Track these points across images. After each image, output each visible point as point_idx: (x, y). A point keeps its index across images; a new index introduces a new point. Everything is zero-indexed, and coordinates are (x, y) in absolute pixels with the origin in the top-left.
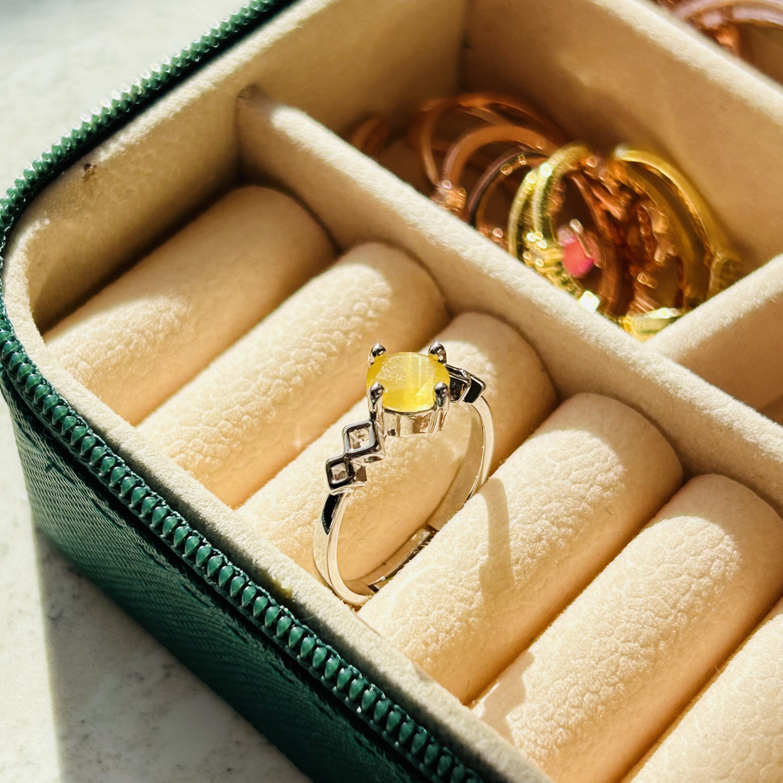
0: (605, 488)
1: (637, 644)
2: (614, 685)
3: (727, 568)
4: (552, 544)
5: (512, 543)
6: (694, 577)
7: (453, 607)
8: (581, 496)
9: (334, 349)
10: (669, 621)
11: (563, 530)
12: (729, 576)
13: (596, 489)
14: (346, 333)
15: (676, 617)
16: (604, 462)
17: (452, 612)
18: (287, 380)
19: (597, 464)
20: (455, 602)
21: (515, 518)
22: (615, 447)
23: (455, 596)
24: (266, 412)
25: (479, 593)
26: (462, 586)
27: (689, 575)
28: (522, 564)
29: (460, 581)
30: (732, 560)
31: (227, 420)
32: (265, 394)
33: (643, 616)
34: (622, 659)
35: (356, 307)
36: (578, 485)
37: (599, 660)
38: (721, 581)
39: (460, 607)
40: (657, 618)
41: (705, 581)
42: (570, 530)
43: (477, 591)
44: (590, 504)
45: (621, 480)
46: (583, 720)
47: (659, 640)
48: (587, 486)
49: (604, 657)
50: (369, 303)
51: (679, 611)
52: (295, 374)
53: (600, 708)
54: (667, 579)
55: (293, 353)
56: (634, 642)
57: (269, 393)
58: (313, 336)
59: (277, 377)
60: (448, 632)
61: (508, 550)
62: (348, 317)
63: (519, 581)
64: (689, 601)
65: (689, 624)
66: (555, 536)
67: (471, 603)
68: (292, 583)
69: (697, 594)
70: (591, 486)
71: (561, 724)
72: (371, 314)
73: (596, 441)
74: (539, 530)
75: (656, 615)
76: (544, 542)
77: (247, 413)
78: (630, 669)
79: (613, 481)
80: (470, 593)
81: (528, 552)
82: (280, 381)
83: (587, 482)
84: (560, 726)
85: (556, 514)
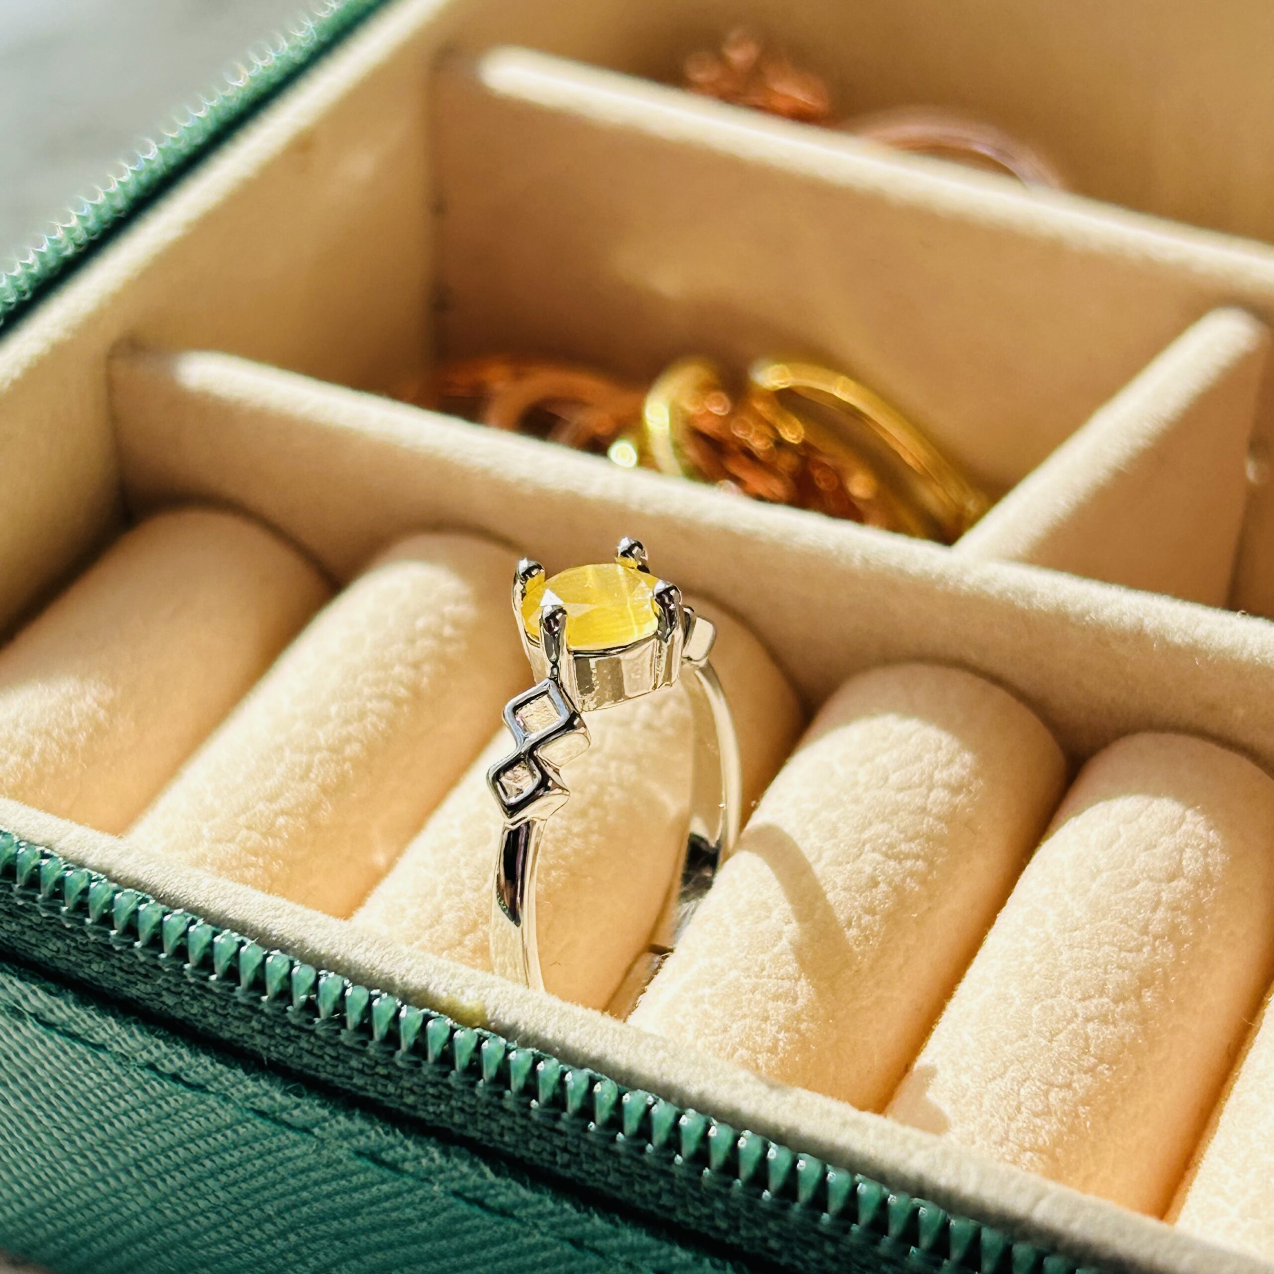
0: (956, 790)
1: (1105, 1000)
2: (1091, 1070)
3: (1209, 860)
4: (898, 890)
5: (830, 896)
6: (1161, 881)
7: (766, 1011)
8: (918, 808)
9: (403, 692)
10: (1146, 956)
11: (909, 863)
12: (1217, 871)
13: (940, 795)
14: (416, 666)
15: (1154, 949)
16: (936, 752)
17: (766, 1019)
18: (335, 750)
19: (927, 757)
20: (766, 1002)
21: (818, 860)
22: (946, 725)
23: (763, 994)
24: (316, 807)
25: (803, 982)
26: (769, 977)
27: (1151, 879)
28: (859, 926)
29: (763, 970)
30: (1210, 846)
31: (249, 828)
32: (304, 777)
33: (1099, 955)
34: (1090, 1026)
35: (420, 623)
36: (909, 792)
37: (1053, 1036)
38: (1205, 880)
39: (780, 1010)
40: (1123, 954)
41: (1181, 884)
42: (920, 863)
43: (797, 980)
44: (939, 818)
45: (977, 774)
46: (1060, 1134)
47: (1140, 989)
48: (924, 790)
49: (1058, 1029)
50: (442, 616)
51: (1156, 938)
52: (348, 740)
53: (1081, 1109)
54: (1116, 892)
55: (333, 709)
56: (1101, 996)
57: (312, 776)
58: (360, 678)
59: (318, 749)
60: (773, 1050)
61: (828, 909)
62: (412, 641)
63: (863, 954)
64: (1166, 919)
65: (1178, 956)
66: (898, 874)
67: (795, 1000)
68: (482, 994)
69: (1175, 908)
70: (930, 789)
71: (1027, 1145)
72: (448, 631)
73: (912, 725)
74: (868, 869)
75: (1120, 950)
76: (883, 887)
77: (283, 812)
78: (1110, 1040)
79: (963, 778)
80: (787, 984)
81: (862, 907)
82: (325, 754)
83: (920, 785)
84: (1025, 1150)
85: (888, 840)
